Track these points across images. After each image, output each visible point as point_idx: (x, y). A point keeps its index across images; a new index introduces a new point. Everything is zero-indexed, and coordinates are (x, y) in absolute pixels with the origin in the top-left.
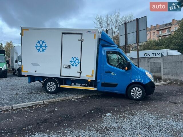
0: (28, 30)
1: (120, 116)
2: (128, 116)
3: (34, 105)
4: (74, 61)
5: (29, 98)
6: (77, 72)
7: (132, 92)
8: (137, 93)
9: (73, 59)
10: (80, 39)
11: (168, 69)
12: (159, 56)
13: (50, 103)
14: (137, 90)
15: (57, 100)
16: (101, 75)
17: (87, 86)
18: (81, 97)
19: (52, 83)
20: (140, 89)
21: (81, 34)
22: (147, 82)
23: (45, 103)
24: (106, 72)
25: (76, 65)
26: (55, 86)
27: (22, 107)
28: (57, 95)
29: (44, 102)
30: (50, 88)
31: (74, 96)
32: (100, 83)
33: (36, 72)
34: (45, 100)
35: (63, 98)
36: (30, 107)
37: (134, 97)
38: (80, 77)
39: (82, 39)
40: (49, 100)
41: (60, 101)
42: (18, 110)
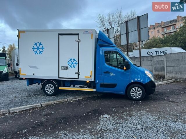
0: (24, 32)
1: (118, 117)
2: (125, 117)
3: (31, 108)
4: (71, 62)
5: (27, 101)
6: (75, 73)
7: (132, 92)
8: (136, 93)
9: (71, 60)
10: (77, 39)
11: (172, 68)
12: (162, 54)
13: (48, 105)
14: (136, 90)
15: (55, 103)
16: (100, 75)
17: (86, 88)
18: (79, 99)
19: (51, 85)
20: (139, 89)
21: (78, 34)
22: (147, 81)
23: (43, 106)
24: (105, 73)
25: (74, 66)
26: (53, 88)
27: (19, 110)
28: (56, 98)
29: (41, 105)
30: (48, 91)
31: (73, 97)
32: (99, 84)
33: (34, 74)
34: (42, 102)
35: (61, 100)
36: (27, 110)
37: (134, 97)
38: (78, 79)
39: (79, 39)
40: (47, 103)
41: (59, 103)
42: (15, 113)
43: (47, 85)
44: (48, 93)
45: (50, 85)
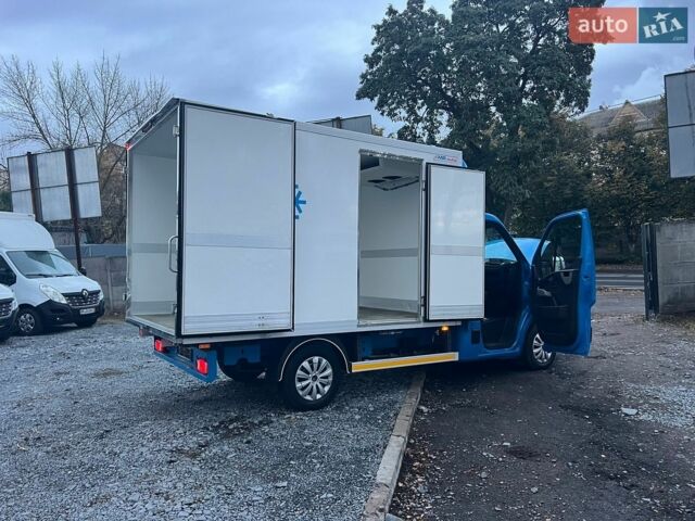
7: (536, 347)
15: (411, 423)
19: (320, 362)
26: (329, 371)
30: (308, 388)
32: (470, 332)
37: (540, 361)
43: (305, 364)
44: (308, 398)
45: (316, 359)
